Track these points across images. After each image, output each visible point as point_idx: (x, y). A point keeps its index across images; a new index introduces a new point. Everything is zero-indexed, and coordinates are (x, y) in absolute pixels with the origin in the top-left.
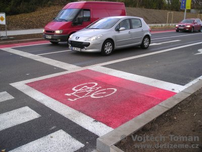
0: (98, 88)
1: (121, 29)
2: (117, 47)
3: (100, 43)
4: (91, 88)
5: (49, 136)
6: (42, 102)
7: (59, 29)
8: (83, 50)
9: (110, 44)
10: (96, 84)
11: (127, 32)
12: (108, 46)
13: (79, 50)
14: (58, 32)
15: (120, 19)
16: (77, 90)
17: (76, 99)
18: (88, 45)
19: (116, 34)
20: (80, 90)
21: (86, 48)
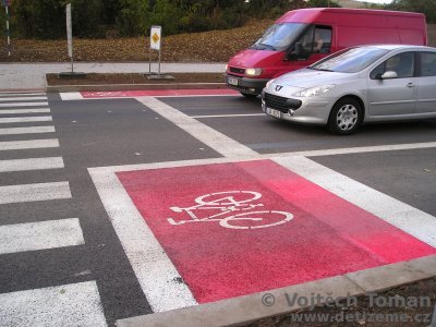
0: (253, 206)
1: (387, 74)
2: (369, 117)
3: (326, 105)
4: (237, 204)
5: (61, 288)
6: (111, 216)
7: (255, 67)
8: (287, 116)
9: (353, 109)
10: (258, 196)
11: (403, 83)
12: (348, 113)
13: (277, 114)
14: (251, 72)
15: (389, 51)
16: (204, 203)
17: (183, 222)
18: (296, 105)
19: (374, 85)
20: (211, 203)
21: (292, 111)
